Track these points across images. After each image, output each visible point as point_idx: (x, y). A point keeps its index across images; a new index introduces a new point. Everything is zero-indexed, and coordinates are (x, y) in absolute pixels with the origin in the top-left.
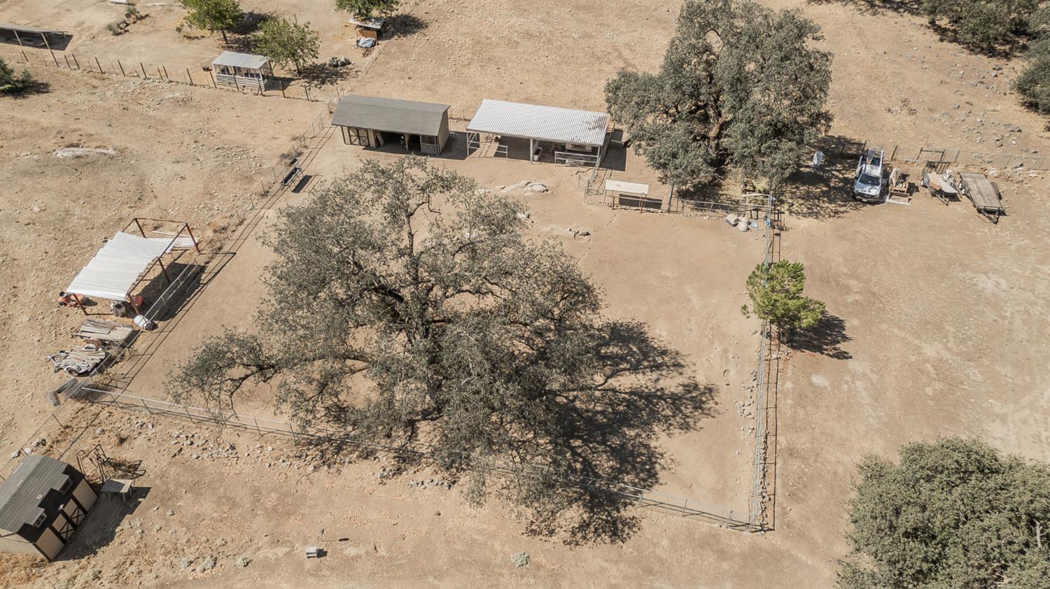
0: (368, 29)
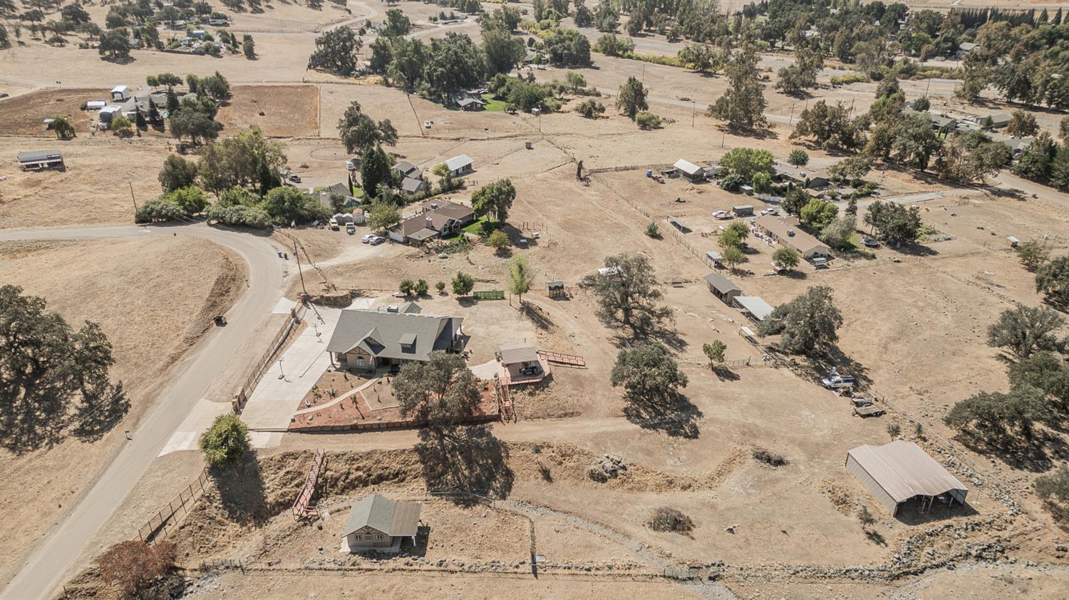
0: (775, 268)
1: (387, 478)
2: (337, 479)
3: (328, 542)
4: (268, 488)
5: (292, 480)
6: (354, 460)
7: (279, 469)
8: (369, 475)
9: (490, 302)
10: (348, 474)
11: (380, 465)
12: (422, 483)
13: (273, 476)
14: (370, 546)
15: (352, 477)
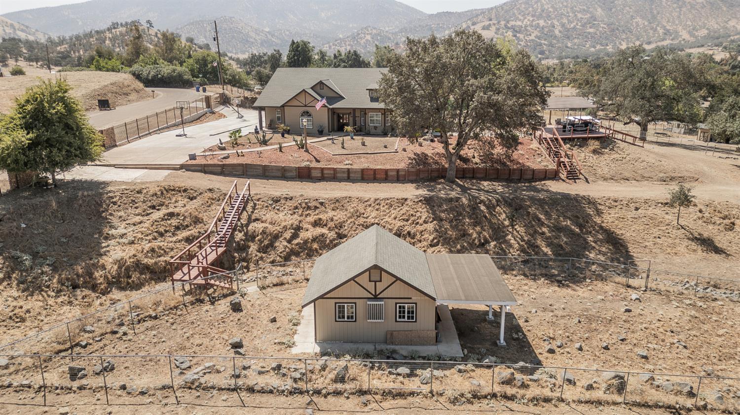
2: (276, 237)
3: (255, 333)
5: (177, 228)
6: (309, 208)
7: (153, 207)
10: (298, 229)
11: (361, 220)
13: (137, 219)
14: (374, 342)
15: (303, 235)
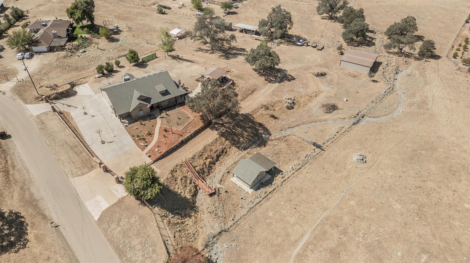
0: (225, 12)
1: (220, 156)
2: (203, 169)
3: (238, 194)
4: (181, 193)
5: (186, 182)
6: (201, 155)
7: (175, 181)
8: (213, 159)
9: (153, 61)
11: (214, 151)
12: (234, 149)
13: (177, 186)
14: (258, 183)
15: (207, 164)
